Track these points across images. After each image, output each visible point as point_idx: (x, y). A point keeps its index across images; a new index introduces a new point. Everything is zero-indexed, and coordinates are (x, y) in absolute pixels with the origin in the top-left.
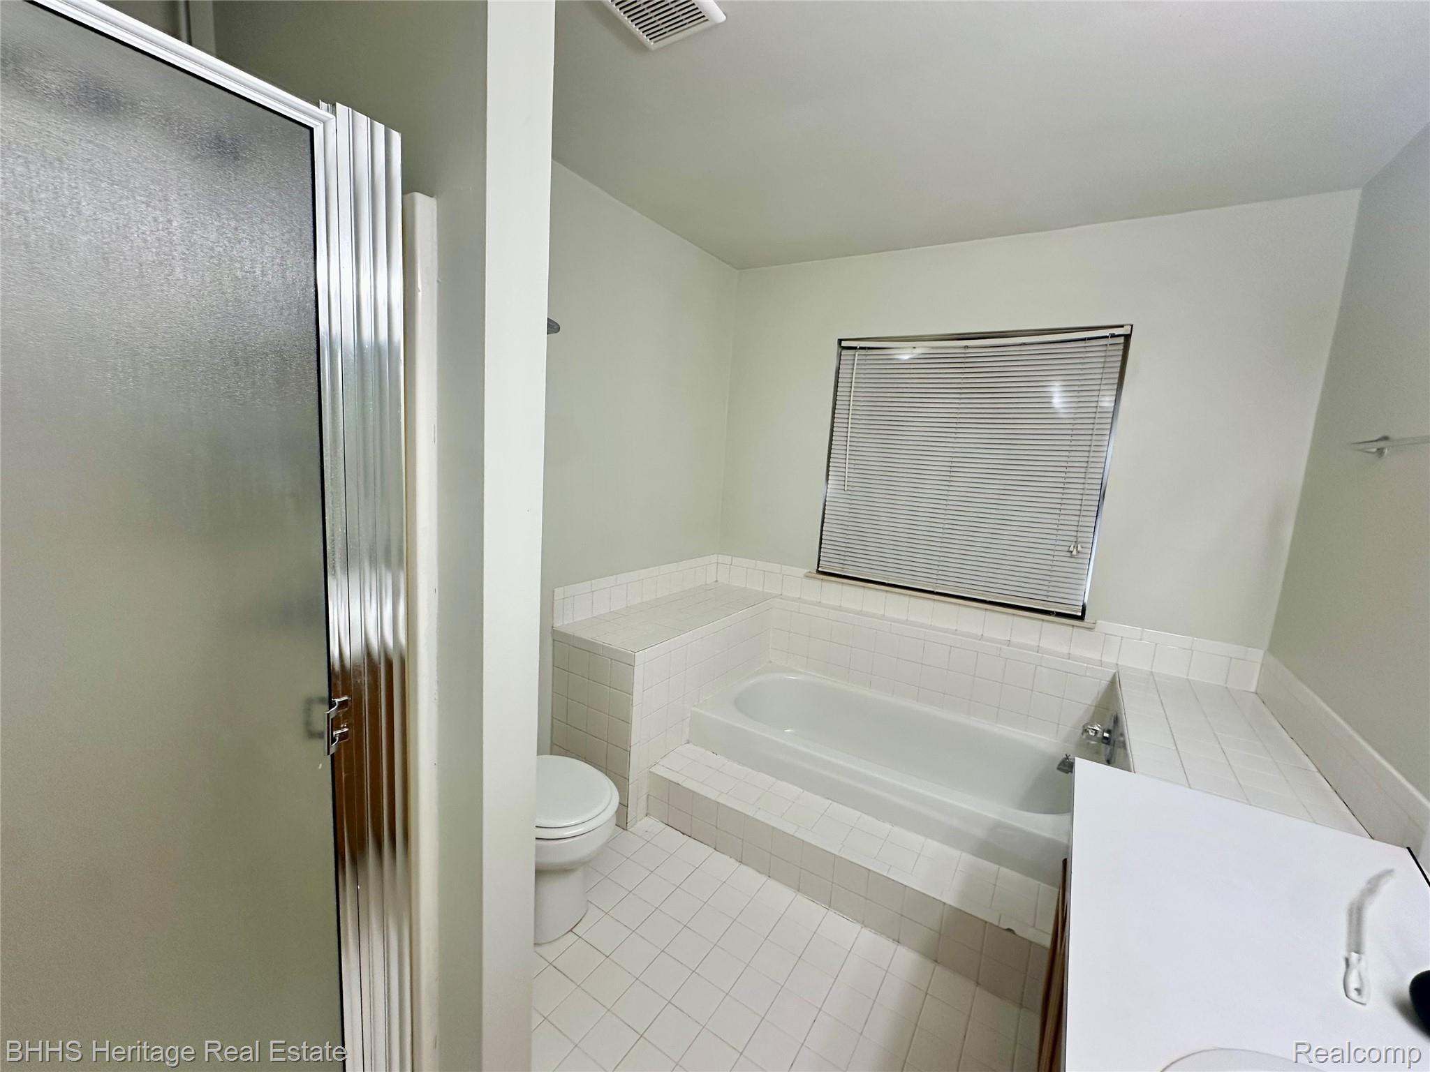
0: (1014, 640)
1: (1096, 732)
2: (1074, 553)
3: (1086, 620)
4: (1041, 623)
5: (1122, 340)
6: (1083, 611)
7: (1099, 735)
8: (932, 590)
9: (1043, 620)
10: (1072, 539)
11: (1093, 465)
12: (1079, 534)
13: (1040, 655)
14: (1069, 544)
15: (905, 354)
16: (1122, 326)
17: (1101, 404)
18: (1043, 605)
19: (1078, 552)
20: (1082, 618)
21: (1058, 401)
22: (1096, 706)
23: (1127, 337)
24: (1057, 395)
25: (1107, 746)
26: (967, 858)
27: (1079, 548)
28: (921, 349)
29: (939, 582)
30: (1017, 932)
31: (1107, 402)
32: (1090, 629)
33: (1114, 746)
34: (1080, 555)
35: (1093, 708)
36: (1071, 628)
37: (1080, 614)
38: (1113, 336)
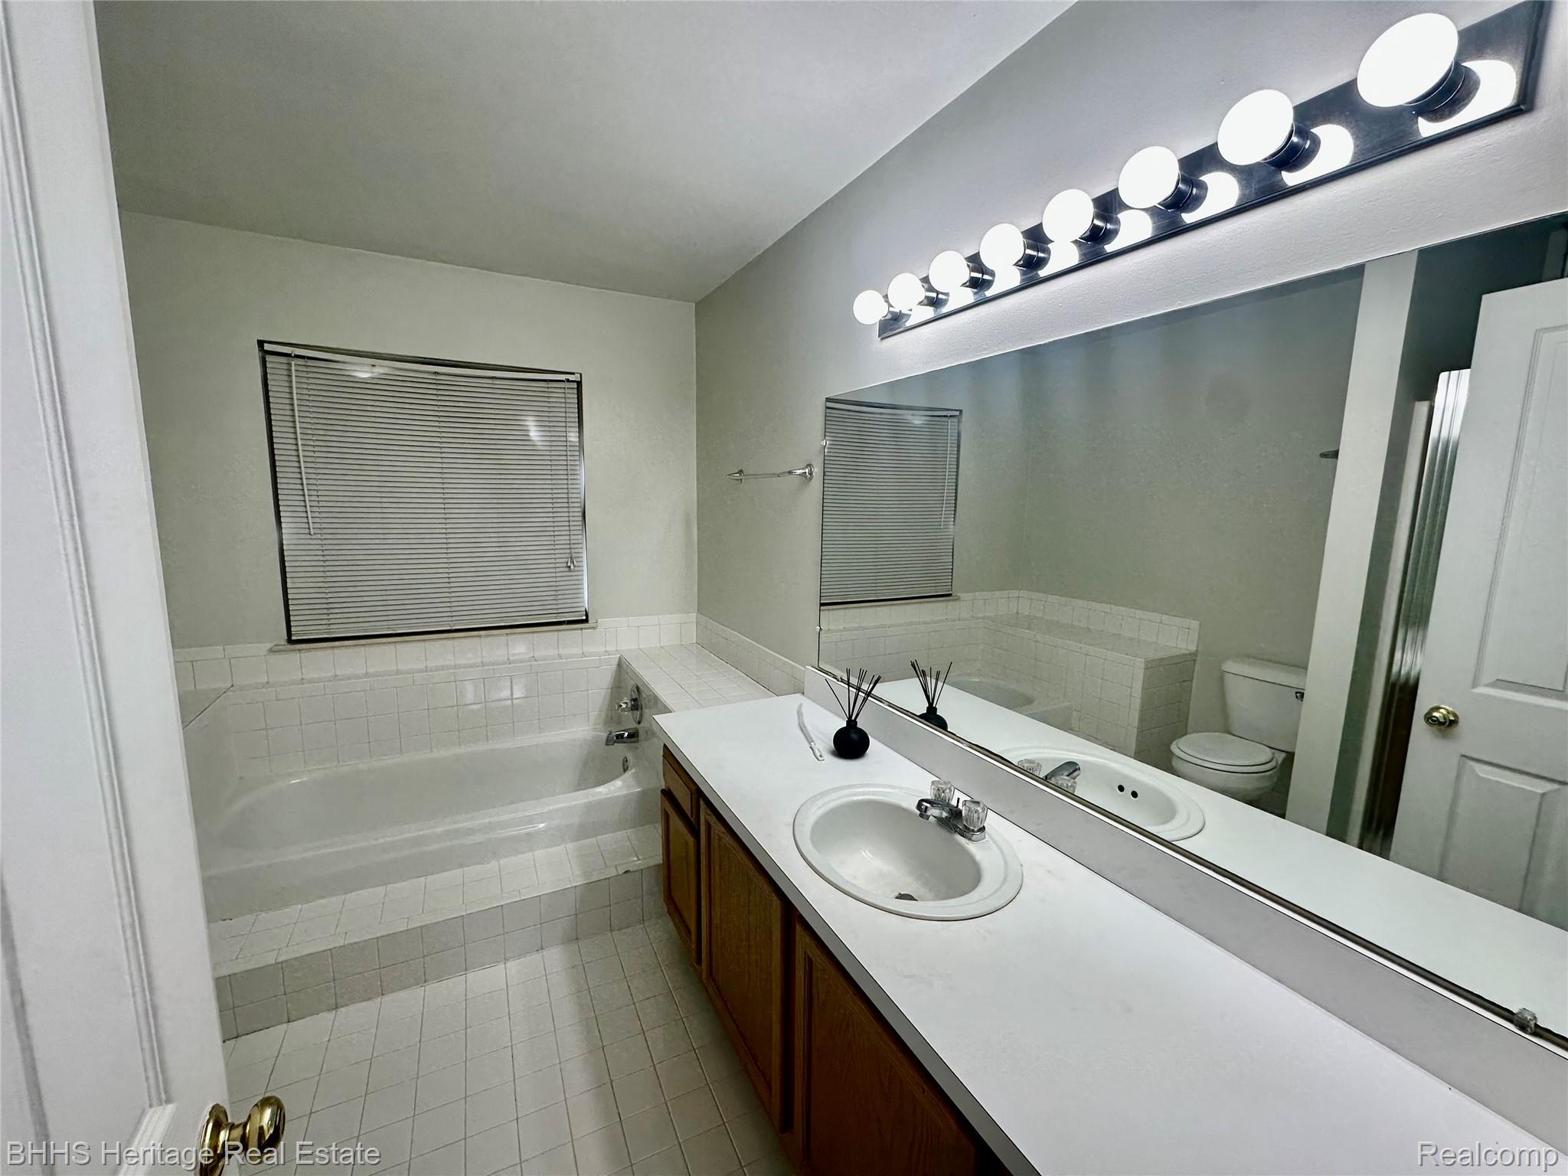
0: (537, 654)
1: (626, 703)
2: (572, 567)
3: (590, 622)
4: (556, 633)
5: (575, 385)
6: (587, 615)
7: (629, 705)
8: (449, 628)
9: (558, 630)
10: (567, 555)
11: (573, 491)
12: (573, 551)
13: (565, 660)
14: (566, 560)
15: (363, 372)
16: (573, 374)
17: (569, 439)
18: (556, 618)
19: (574, 566)
20: (586, 621)
21: (534, 434)
22: (611, 688)
23: (579, 383)
24: (532, 429)
25: (636, 712)
26: (570, 846)
27: (575, 563)
28: (382, 369)
29: (454, 618)
30: (631, 870)
31: (573, 437)
32: (594, 628)
33: (642, 708)
34: (576, 569)
35: (610, 690)
36: (580, 631)
37: (584, 618)
38: (568, 381)
